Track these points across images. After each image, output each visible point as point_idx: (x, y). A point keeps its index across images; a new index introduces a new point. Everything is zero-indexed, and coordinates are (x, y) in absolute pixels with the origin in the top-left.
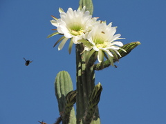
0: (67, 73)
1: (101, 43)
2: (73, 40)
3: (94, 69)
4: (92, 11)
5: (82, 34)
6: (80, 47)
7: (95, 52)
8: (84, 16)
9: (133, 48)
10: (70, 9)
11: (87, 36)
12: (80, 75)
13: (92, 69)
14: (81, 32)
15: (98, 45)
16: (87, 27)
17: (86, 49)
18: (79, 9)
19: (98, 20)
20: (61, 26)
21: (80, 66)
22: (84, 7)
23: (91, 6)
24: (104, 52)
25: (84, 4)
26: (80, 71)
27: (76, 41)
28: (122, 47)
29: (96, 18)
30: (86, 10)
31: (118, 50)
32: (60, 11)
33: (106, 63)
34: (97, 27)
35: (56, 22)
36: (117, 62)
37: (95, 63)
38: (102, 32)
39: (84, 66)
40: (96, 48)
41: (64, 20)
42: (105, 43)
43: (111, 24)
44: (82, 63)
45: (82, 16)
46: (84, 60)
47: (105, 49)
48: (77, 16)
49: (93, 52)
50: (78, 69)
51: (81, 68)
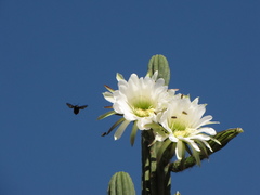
0: (127, 176)
1: (182, 129)
2: (138, 124)
3: (170, 170)
4: (168, 78)
5: (152, 115)
6: (148, 135)
7: (172, 143)
8: (155, 87)
9: (232, 138)
10: (134, 75)
11: (159, 117)
12: (147, 178)
13: (166, 170)
14: (151, 112)
15: (177, 133)
16: (160, 104)
17: (159, 138)
18: (148, 75)
19: (177, 93)
20: (119, 102)
21: (147, 164)
22: (156, 72)
23: (167, 71)
24: (185, 143)
25: (156, 67)
26: (147, 172)
27: (142, 125)
28: (214, 137)
29: (174, 91)
30: (159, 77)
31: (208, 141)
32: (119, 78)
33: (189, 160)
34: (175, 104)
35: (111, 95)
36: (205, 160)
37: (172, 161)
38: (184, 112)
39: (154, 165)
40: (173, 138)
41: (123, 92)
42: (188, 130)
43: (197, 100)
44: (152, 160)
45: (152, 86)
46: (154, 155)
47: (187, 139)
48: (145, 86)
49: (168, 143)
50: (145, 169)
51: (149, 168)
